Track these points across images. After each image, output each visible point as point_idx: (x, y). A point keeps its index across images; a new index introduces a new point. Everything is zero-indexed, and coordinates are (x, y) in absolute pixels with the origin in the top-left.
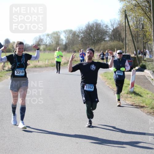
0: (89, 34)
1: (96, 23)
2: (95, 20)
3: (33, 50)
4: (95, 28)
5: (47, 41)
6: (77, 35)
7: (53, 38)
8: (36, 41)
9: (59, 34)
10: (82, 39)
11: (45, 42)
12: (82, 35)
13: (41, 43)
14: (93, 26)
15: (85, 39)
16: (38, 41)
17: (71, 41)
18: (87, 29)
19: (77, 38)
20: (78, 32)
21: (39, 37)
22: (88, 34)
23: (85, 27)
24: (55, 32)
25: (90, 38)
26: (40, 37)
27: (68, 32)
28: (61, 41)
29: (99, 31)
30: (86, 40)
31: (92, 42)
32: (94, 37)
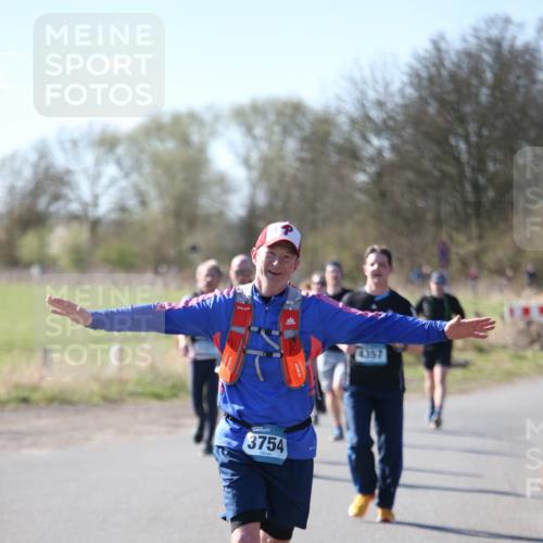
0: (441, 139)
2: (491, 21)
6: (340, 149)
7: (147, 169)
8: (11, 190)
9: (195, 138)
10: (379, 176)
11: (87, 197)
12: (385, 143)
13: (53, 208)
14: (476, 71)
15: (410, 175)
16: (30, 186)
17: (295, 193)
18: (423, 100)
19: (346, 171)
20: (353, 122)
21: (33, 157)
23: (406, 79)
24: (166, 120)
25: (451, 170)
26: (43, 153)
27: (272, 117)
28: (216, 190)
29: (523, 110)
30: (410, 185)
31: (466, 203)
32: (480, 167)
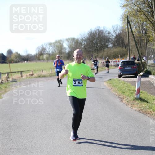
0: (92, 42)
1: (98, 30)
2: (97, 27)
3: (36, 60)
4: (97, 35)
5: (50, 50)
6: (80, 43)
7: (55, 47)
8: (39, 51)
9: (61, 43)
10: (85, 46)
11: (48, 51)
12: (85, 42)
13: (44, 53)
14: (96, 33)
15: (88, 46)
16: (41, 50)
17: (74, 49)
18: (90, 37)
19: (80, 46)
20: (81, 40)
21: (41, 46)
22: (90, 41)
23: (87, 34)
24: (58, 41)
25: (93, 45)
26: (42, 46)
27: (71, 40)
28: (64, 49)
29: (102, 38)
30: (89, 47)
31: (96, 49)
32: (97, 45)
